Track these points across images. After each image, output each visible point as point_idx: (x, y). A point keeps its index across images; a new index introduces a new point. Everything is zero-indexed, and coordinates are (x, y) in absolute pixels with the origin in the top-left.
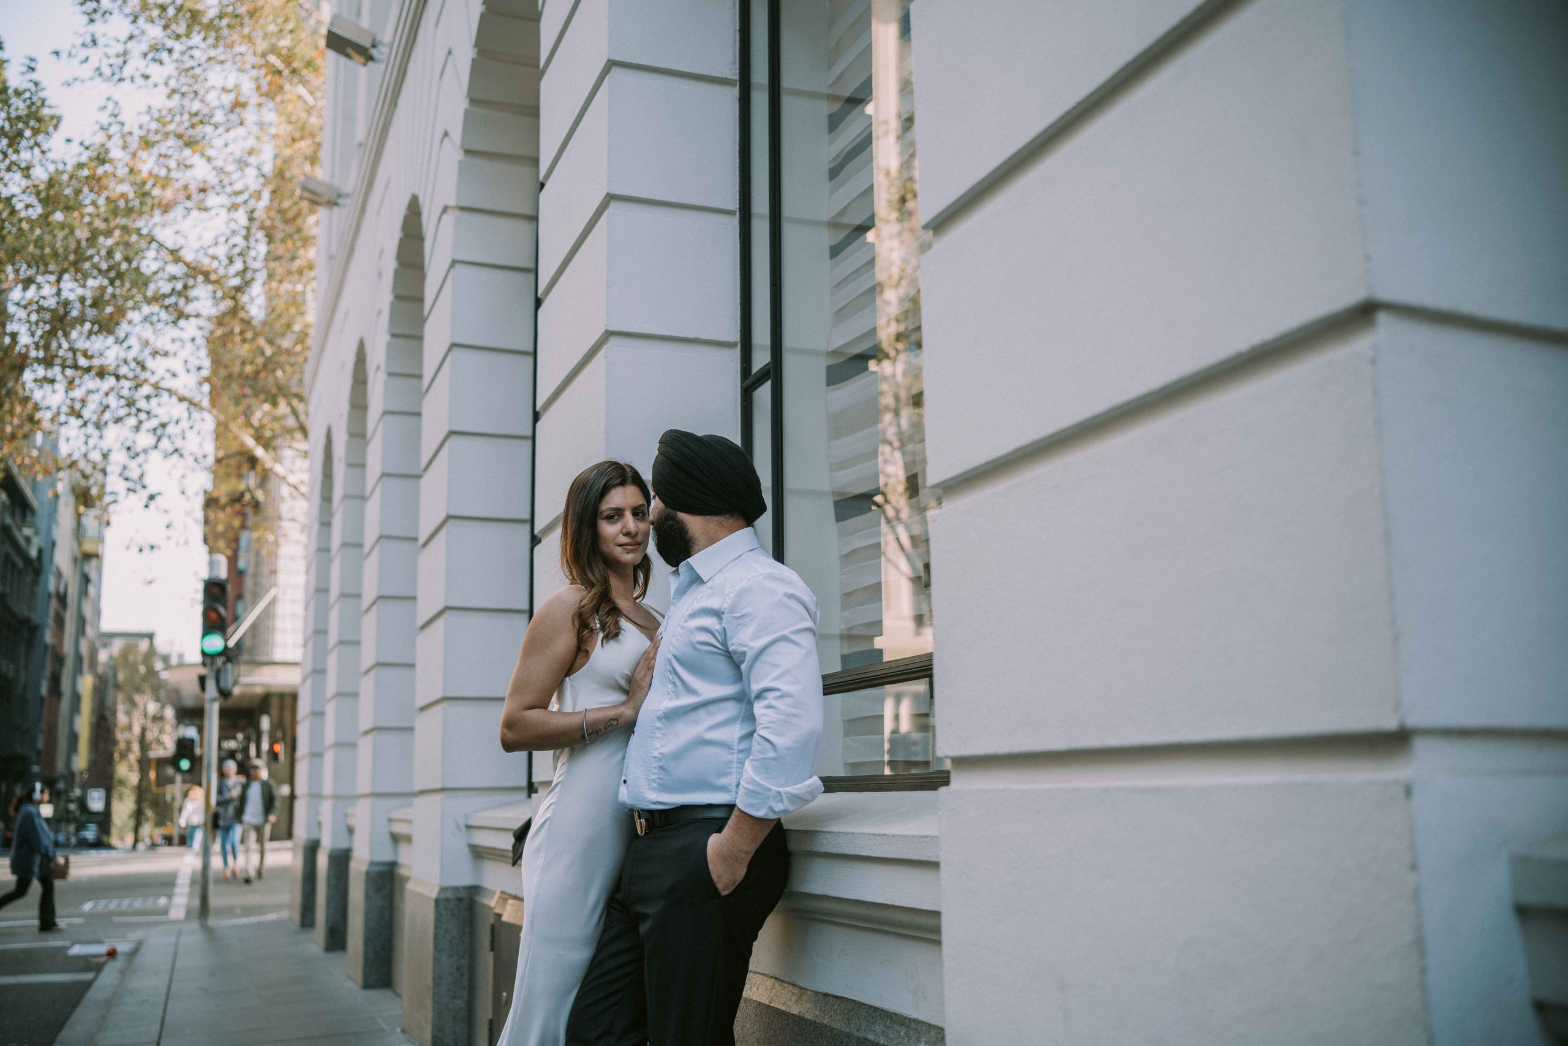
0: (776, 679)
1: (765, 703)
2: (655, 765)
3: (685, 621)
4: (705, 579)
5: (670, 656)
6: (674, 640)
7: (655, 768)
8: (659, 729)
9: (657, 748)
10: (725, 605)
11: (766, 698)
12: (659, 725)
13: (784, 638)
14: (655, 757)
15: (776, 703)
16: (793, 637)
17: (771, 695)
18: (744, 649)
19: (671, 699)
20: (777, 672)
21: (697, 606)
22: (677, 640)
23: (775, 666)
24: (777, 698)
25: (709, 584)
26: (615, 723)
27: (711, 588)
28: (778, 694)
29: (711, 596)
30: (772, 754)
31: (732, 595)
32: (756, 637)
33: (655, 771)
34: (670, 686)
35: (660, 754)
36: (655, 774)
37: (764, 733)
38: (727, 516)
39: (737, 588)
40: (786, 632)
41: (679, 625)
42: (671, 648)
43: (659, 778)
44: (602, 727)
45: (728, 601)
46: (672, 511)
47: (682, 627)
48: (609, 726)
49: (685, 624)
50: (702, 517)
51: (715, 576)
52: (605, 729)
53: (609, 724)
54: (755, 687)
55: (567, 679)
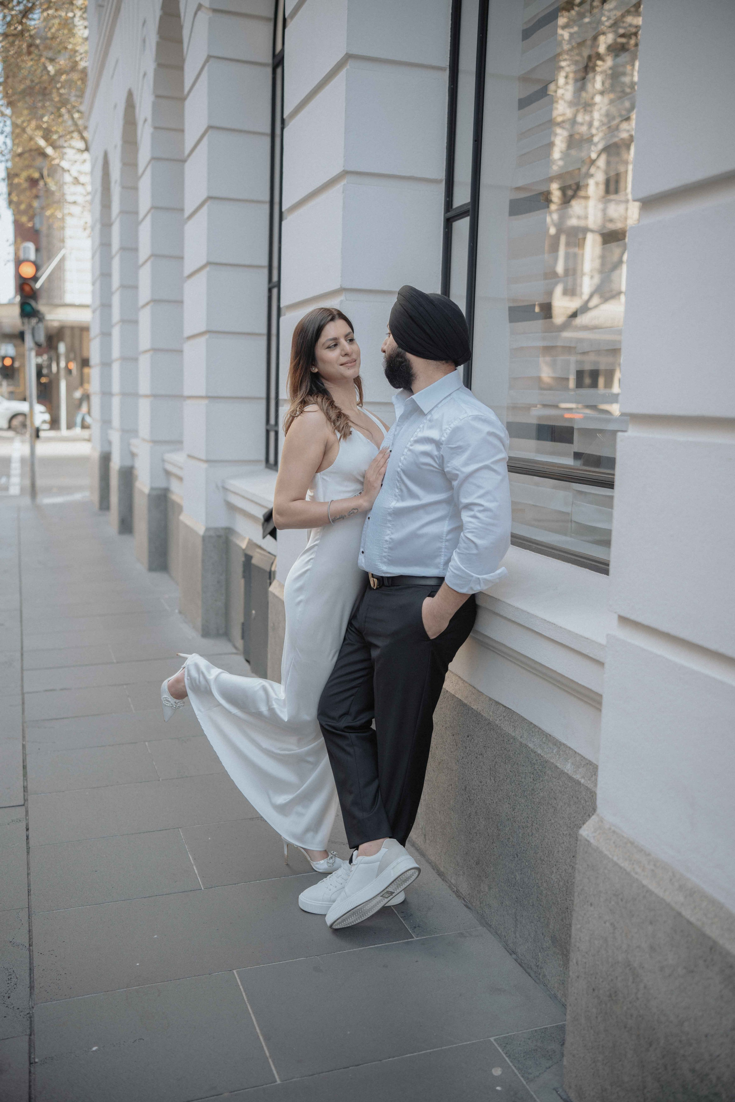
0: (480, 497)
1: (472, 513)
2: (386, 546)
3: (411, 445)
4: (426, 412)
5: (399, 470)
6: (402, 458)
7: (386, 548)
8: (390, 521)
9: (389, 535)
10: (443, 439)
11: (472, 510)
12: (389, 518)
13: (487, 467)
14: (386, 541)
15: (479, 515)
16: (492, 466)
17: (476, 508)
18: (457, 472)
19: (398, 501)
20: (481, 492)
21: (421, 435)
22: (405, 458)
23: (479, 487)
24: (480, 511)
25: (429, 417)
26: (355, 511)
27: (430, 421)
28: (481, 508)
29: (431, 427)
30: (475, 551)
31: (448, 431)
32: (466, 464)
33: (386, 550)
34: (397, 491)
35: (390, 539)
36: (385, 552)
37: (469, 536)
38: (444, 362)
39: (452, 426)
40: (487, 463)
41: (406, 447)
42: (400, 464)
43: (389, 556)
44: (346, 514)
45: (446, 436)
46: (403, 351)
47: (410, 450)
48: (351, 513)
49: (411, 448)
50: (425, 360)
51: (433, 409)
52: (349, 515)
53: (351, 512)
54: (465, 501)
55: (319, 474)
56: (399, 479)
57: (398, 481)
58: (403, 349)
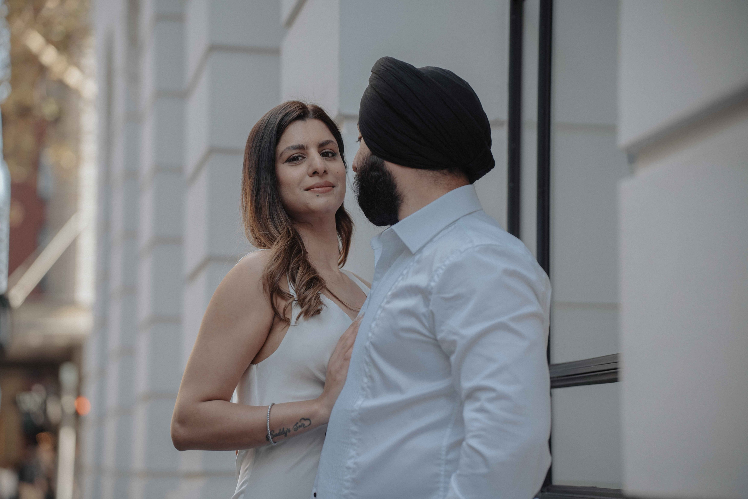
0: (491, 376)
1: (477, 405)
2: (348, 477)
3: (388, 303)
4: (413, 250)
5: (368, 343)
6: (373, 325)
7: (347, 481)
8: (354, 433)
9: (352, 457)
10: (433, 284)
11: (478, 399)
12: (354, 428)
13: (503, 327)
14: (349, 468)
15: (489, 406)
16: (513, 325)
17: (484, 396)
18: (455, 337)
19: (367, 397)
20: (492, 367)
21: (402, 283)
22: (377, 325)
23: (490, 360)
24: (491, 400)
25: (417, 258)
26: (307, 423)
27: (418, 262)
28: (492, 395)
29: (417, 272)
30: (483, 470)
31: (441, 272)
32: (467, 323)
33: (348, 484)
34: (366, 380)
35: (355, 463)
36: (347, 488)
37: (474, 442)
38: (445, 171)
39: (447, 263)
40: (504, 319)
41: (380, 307)
42: (370, 335)
43: (352, 494)
44: (291, 428)
45: (437, 279)
46: (379, 160)
47: (384, 310)
48: (300, 426)
49: (387, 306)
50: (414, 170)
51: (424, 246)
52: (296, 430)
53: (300, 424)
54: (467, 385)
55: (254, 367)
56: (368, 360)
57: (367, 364)
58: (379, 156)
